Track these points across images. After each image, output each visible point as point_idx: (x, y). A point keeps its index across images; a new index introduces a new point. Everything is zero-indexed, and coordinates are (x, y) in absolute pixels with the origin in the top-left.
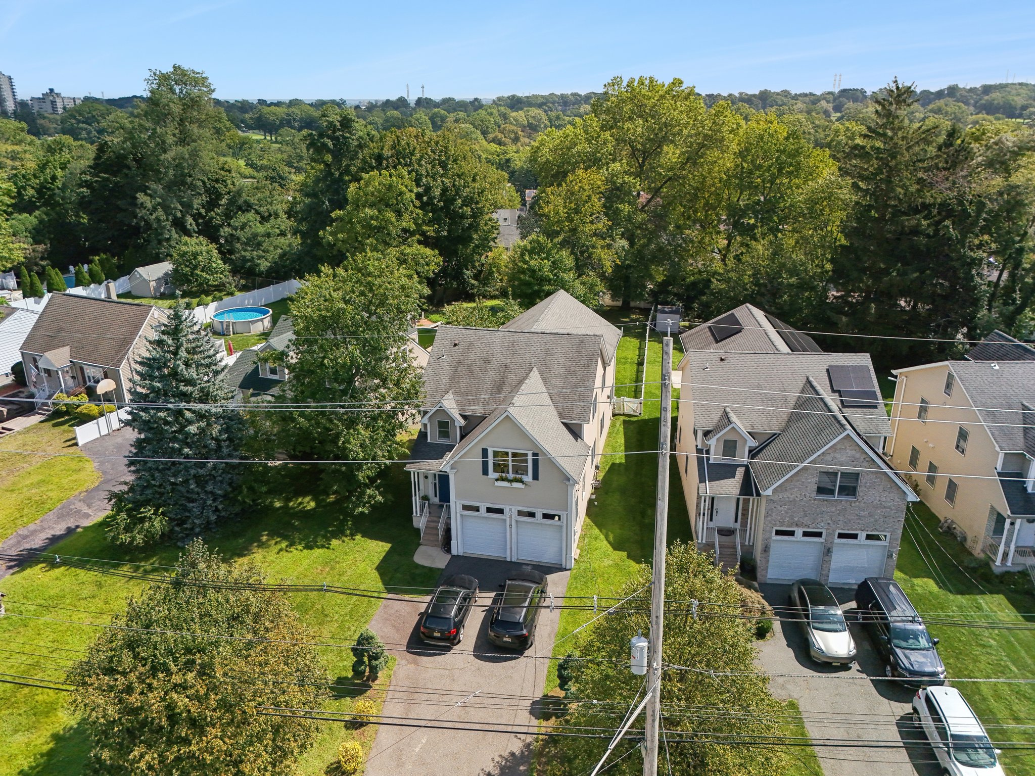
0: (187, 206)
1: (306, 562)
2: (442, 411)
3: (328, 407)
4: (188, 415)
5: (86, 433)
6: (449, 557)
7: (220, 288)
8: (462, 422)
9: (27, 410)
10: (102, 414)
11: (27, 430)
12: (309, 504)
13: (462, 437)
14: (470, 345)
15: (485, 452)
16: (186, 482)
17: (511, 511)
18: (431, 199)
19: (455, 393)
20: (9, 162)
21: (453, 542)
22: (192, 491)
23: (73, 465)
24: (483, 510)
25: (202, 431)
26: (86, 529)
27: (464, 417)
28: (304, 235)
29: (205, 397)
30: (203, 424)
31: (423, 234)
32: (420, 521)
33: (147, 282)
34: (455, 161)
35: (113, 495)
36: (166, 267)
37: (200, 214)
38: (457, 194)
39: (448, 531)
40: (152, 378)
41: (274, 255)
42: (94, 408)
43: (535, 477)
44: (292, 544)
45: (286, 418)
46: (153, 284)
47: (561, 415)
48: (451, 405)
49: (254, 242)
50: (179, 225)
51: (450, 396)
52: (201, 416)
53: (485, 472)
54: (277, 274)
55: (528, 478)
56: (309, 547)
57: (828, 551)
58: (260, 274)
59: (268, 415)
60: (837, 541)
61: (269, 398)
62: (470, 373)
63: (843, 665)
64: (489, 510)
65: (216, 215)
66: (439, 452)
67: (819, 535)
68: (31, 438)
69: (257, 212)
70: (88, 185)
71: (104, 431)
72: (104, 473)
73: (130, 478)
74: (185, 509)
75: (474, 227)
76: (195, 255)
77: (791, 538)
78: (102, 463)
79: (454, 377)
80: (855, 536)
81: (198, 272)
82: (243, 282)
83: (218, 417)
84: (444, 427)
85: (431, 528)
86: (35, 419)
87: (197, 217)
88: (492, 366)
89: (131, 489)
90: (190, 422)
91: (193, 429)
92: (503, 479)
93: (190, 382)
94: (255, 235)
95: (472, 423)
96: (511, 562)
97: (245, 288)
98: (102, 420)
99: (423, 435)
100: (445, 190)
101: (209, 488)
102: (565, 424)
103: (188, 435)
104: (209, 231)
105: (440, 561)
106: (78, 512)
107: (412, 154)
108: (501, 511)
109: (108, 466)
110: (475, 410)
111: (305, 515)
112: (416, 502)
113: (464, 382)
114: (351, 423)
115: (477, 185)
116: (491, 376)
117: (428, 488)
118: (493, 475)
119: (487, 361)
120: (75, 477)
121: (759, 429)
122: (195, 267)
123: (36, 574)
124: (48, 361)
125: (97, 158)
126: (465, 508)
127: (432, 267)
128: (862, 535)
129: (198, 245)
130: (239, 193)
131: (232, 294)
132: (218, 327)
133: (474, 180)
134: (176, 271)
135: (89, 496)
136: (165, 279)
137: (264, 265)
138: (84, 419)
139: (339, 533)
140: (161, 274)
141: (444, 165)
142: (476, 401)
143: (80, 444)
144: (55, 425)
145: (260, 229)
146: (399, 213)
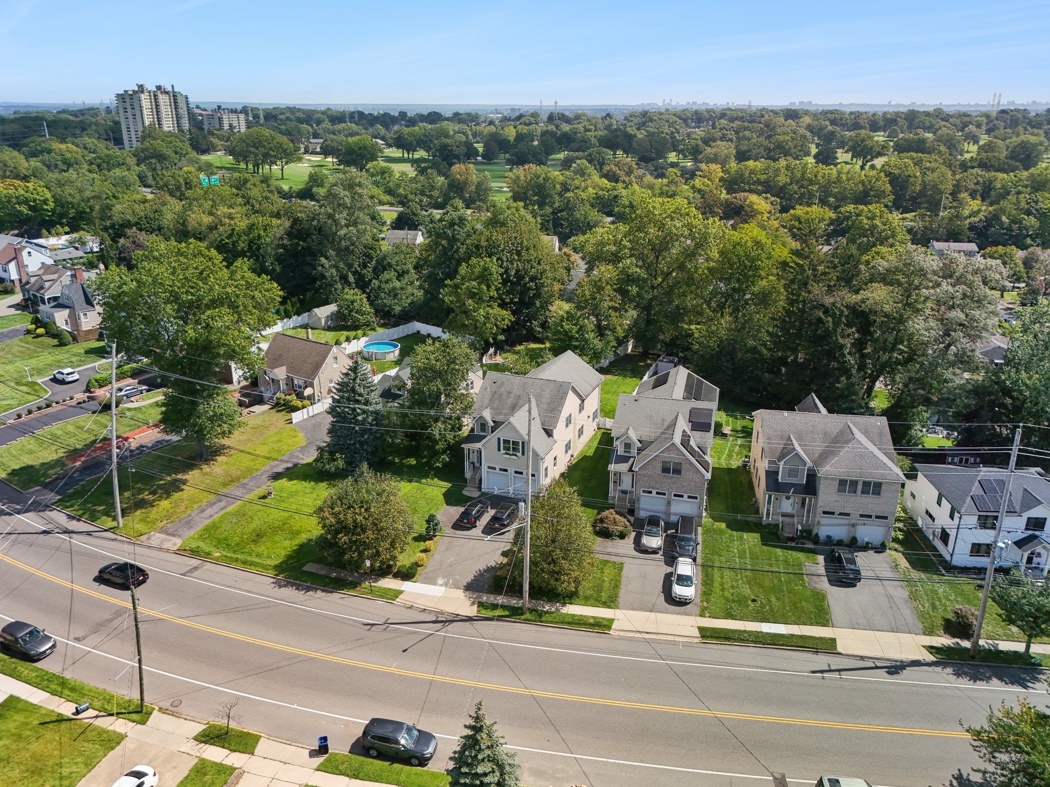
0: (350, 266)
1: (409, 488)
2: (482, 417)
3: (425, 412)
4: (358, 411)
5: (297, 417)
6: (480, 493)
7: (367, 324)
8: (492, 424)
9: (260, 401)
10: (304, 407)
11: (263, 413)
12: (413, 461)
13: (492, 432)
14: (503, 383)
15: (499, 439)
16: (354, 444)
17: (511, 471)
18: (508, 276)
19: (491, 409)
20: (227, 221)
21: (483, 486)
22: (356, 448)
23: (292, 433)
24: (498, 469)
25: (364, 419)
26: (303, 465)
27: (494, 422)
28: (426, 292)
29: (367, 403)
30: (365, 416)
31: (503, 300)
32: (468, 474)
33: (319, 319)
34: (527, 250)
35: (319, 448)
36: (332, 308)
37: (357, 271)
38: (526, 273)
39: (481, 480)
40: (343, 392)
41: (406, 303)
42: (299, 404)
43: (523, 454)
44: (402, 479)
45: (405, 416)
46: (323, 321)
47: (543, 424)
48: (487, 415)
49: (393, 293)
50: (344, 279)
51: (488, 410)
52: (364, 412)
53: (499, 450)
54: (405, 317)
55: (519, 454)
56: (410, 481)
57: (669, 503)
58: (394, 316)
59: (396, 414)
60: (673, 497)
61: (396, 404)
62: (500, 398)
63: (655, 552)
64: (501, 469)
65: (368, 273)
66: (479, 439)
67: (664, 494)
68: (266, 417)
69: (395, 270)
70: (283, 246)
71: (306, 417)
72: (308, 439)
73: (328, 440)
74: (353, 457)
75: (538, 295)
76: (353, 302)
77: (650, 495)
78: (306, 434)
79: (491, 401)
80: (682, 496)
81: (354, 314)
82: (382, 321)
83: (372, 412)
84: (483, 426)
85: (473, 478)
86: (266, 407)
87: (355, 273)
88: (512, 395)
89: (328, 445)
90: (359, 415)
91: (360, 418)
92: (506, 454)
93: (361, 395)
94: (394, 289)
95: (497, 424)
97: (383, 326)
98: (305, 410)
99: (472, 430)
100: (518, 271)
101: (365, 447)
102: (544, 429)
103: (357, 421)
104: (362, 284)
105: (476, 494)
106: (297, 457)
107: (499, 246)
108: (506, 470)
109: (309, 435)
110: (500, 418)
111: (410, 466)
112: (467, 464)
113: (496, 403)
114: (436, 420)
115: (540, 267)
116: (510, 401)
117: (474, 457)
118: (503, 451)
119: (510, 393)
120: (294, 439)
121: (644, 438)
122: (351, 311)
123: (283, 482)
124: (275, 374)
125: (292, 227)
126: (489, 467)
127: (507, 322)
128: (686, 496)
129: (353, 295)
130: (384, 257)
131: (374, 329)
132: (366, 355)
133: (539, 263)
134: (338, 312)
135: (303, 449)
136: (332, 317)
137: (398, 309)
138: (295, 409)
139: (426, 477)
140: (329, 313)
141: (519, 254)
142: (501, 413)
143: (294, 422)
144: (278, 411)
145: (398, 284)
146: (489, 287)
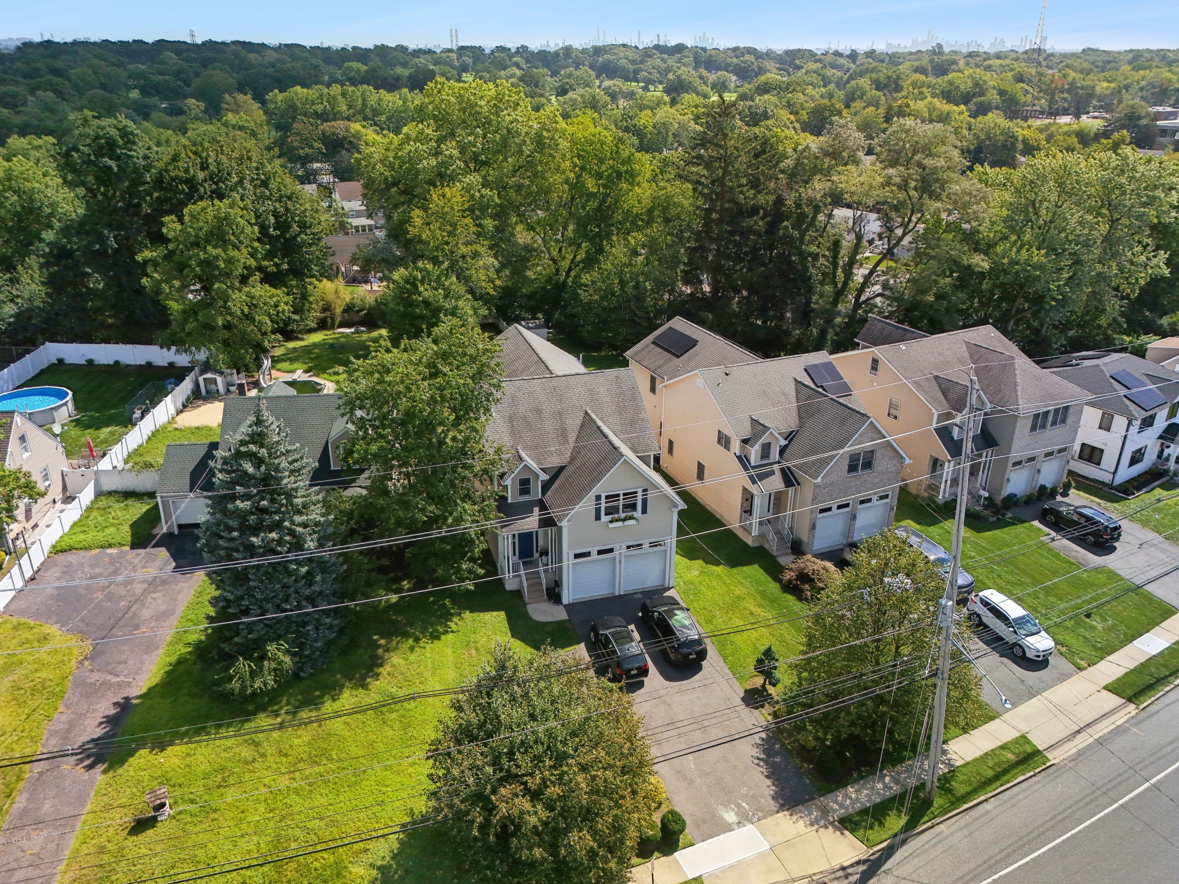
2: (525, 469)
8: (546, 475)
14: (514, 398)
15: (598, 500)
17: (620, 550)
19: (524, 449)
21: (564, 593)
24: (594, 554)
26: (144, 696)
27: (546, 471)
31: (263, 270)
39: (560, 584)
43: (644, 511)
51: (522, 452)
53: (598, 518)
55: (638, 514)
57: (854, 517)
60: (858, 507)
62: (528, 426)
64: (600, 552)
66: (526, 510)
67: (848, 505)
71: (19, 585)
77: (829, 513)
80: (870, 500)
84: (525, 483)
85: (533, 585)
92: (617, 520)
96: (620, 596)
98: (15, 570)
105: (559, 614)
108: (611, 550)
113: (527, 436)
118: (605, 518)
119: (538, 411)
120: (49, 647)
121: (785, 429)
126: (577, 556)
128: (875, 498)
